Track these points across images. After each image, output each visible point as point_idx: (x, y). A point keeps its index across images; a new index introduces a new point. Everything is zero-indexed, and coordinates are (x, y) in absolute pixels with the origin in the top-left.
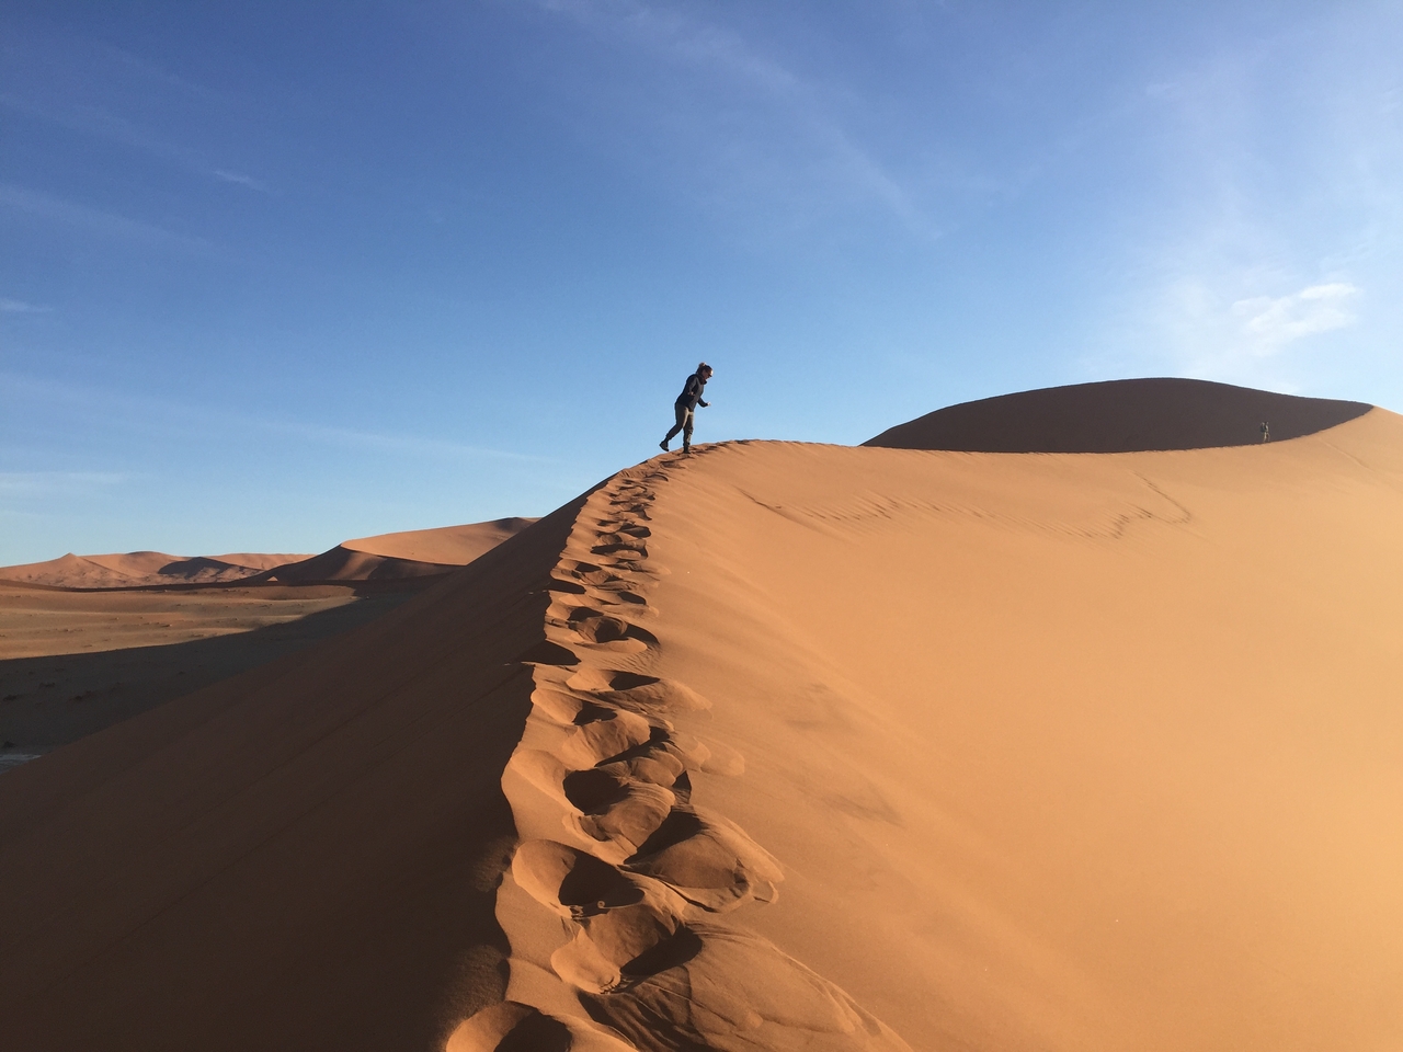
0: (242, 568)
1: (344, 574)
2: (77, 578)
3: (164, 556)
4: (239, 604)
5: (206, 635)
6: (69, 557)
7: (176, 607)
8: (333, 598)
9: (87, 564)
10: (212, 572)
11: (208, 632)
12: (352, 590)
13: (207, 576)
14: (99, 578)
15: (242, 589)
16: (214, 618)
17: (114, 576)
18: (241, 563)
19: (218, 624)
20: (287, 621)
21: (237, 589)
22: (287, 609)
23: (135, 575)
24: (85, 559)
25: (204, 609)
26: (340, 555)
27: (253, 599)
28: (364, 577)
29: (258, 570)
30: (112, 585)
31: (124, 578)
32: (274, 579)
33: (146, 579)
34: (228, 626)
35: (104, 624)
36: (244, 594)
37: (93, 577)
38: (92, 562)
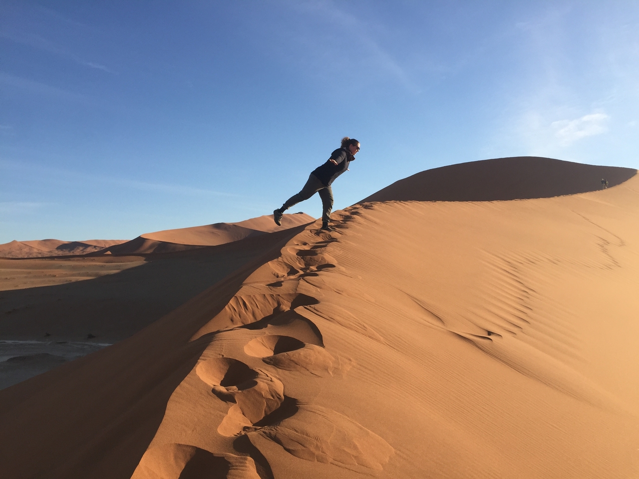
0: (95, 247)
1: (142, 250)
2: (18, 252)
3: (59, 241)
4: (90, 265)
5: (73, 281)
6: (14, 242)
7: (60, 267)
8: (135, 262)
9: (22, 245)
10: (81, 248)
11: (74, 279)
12: (144, 258)
13: (78, 251)
14: (28, 251)
15: (92, 258)
16: (78, 272)
17: (35, 250)
18: (95, 244)
19: (79, 275)
20: (112, 273)
21: (89, 258)
22: (112, 268)
23: (45, 250)
24: (21, 243)
25: (74, 268)
26: (140, 241)
27: (97, 263)
28: (149, 252)
29: (103, 247)
30: (34, 255)
31: (40, 252)
32: (109, 253)
33: (50, 252)
34: (84, 276)
35: (25, 275)
36: (92, 261)
37: (25, 252)
38: (25, 244)
